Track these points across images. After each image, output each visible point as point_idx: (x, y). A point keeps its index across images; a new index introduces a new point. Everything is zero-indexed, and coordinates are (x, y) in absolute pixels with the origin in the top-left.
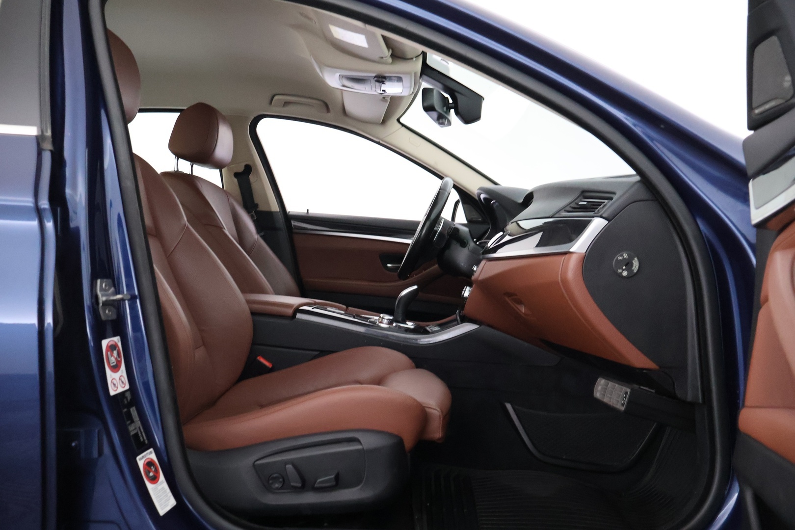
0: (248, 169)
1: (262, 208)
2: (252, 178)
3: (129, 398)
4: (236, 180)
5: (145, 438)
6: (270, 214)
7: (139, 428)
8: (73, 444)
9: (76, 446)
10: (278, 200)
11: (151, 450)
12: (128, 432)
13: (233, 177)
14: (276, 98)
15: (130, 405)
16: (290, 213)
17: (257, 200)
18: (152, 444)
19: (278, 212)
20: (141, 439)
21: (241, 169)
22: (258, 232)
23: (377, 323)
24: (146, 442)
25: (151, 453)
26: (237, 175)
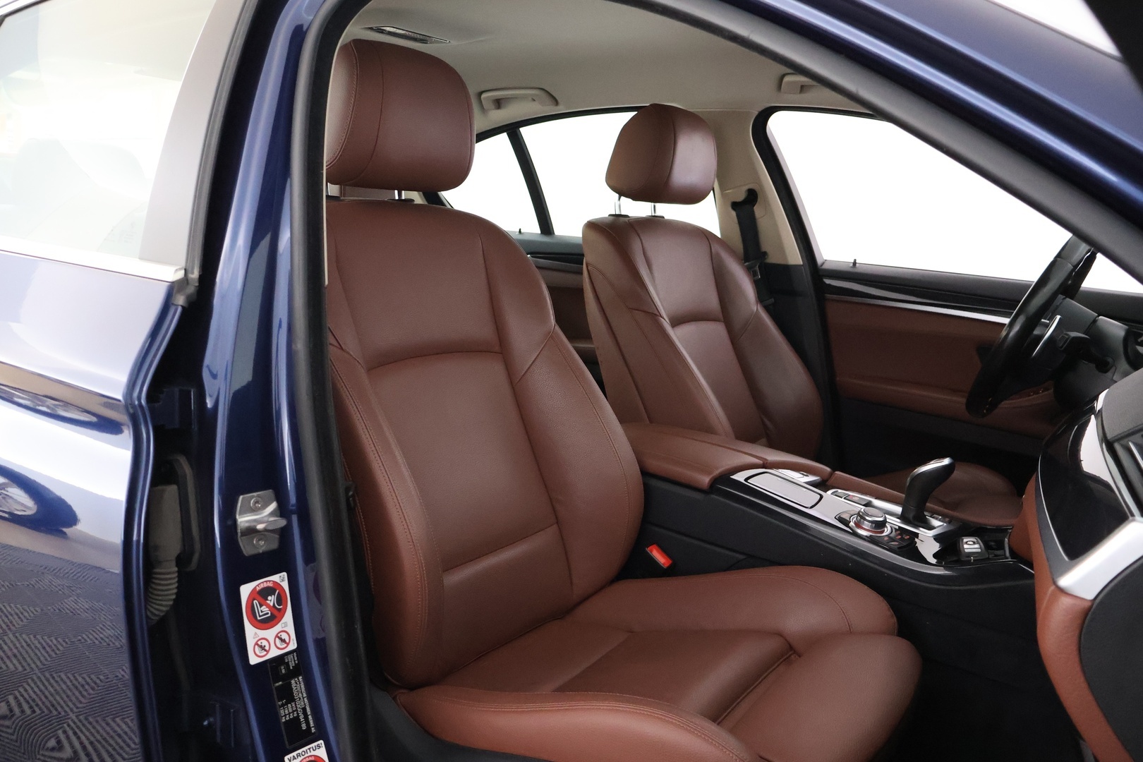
0: (752, 196)
1: (773, 259)
2: (758, 210)
3: (292, 665)
4: (734, 213)
5: (312, 724)
6: (786, 269)
7: (304, 709)
8: (206, 723)
9: (209, 724)
10: (801, 245)
11: (321, 742)
12: (277, 716)
13: (730, 209)
14: (787, 79)
15: (294, 673)
16: (826, 266)
17: (766, 247)
18: (321, 734)
19: (800, 266)
20: (304, 726)
21: (741, 196)
22: (760, 299)
23: (852, 524)
24: (313, 730)
25: (319, 747)
26: (735, 205)
